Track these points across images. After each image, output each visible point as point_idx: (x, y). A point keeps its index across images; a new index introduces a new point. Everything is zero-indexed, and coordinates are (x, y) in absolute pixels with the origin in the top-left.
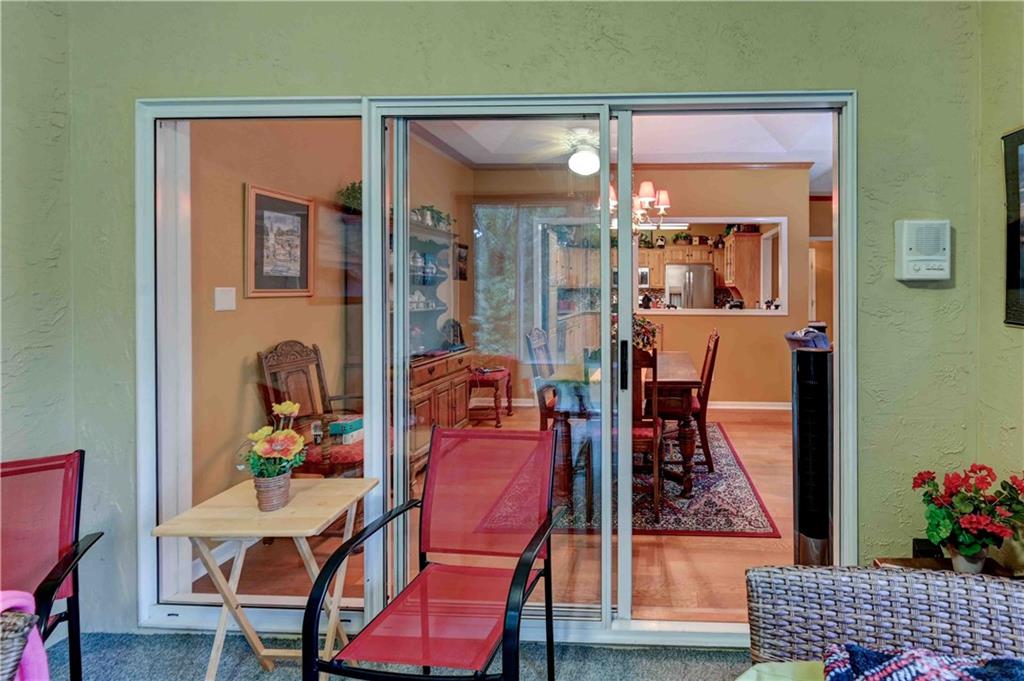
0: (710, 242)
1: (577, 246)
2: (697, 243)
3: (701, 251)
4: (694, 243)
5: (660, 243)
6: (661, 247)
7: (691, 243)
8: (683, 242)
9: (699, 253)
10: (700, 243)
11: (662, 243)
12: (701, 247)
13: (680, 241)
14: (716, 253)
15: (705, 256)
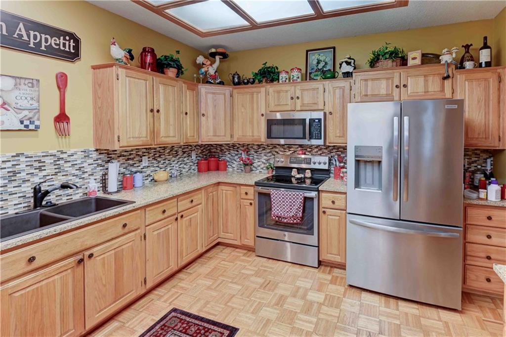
0: (446, 58)
1: (221, 83)
2: (418, 61)
3: (425, 76)
4: (411, 62)
5: (346, 68)
6: (348, 75)
7: (404, 62)
8: (390, 63)
9: (421, 80)
10: (423, 62)
11: (349, 69)
12: (426, 69)
13: (383, 63)
14: (460, 77)
15: (434, 84)
